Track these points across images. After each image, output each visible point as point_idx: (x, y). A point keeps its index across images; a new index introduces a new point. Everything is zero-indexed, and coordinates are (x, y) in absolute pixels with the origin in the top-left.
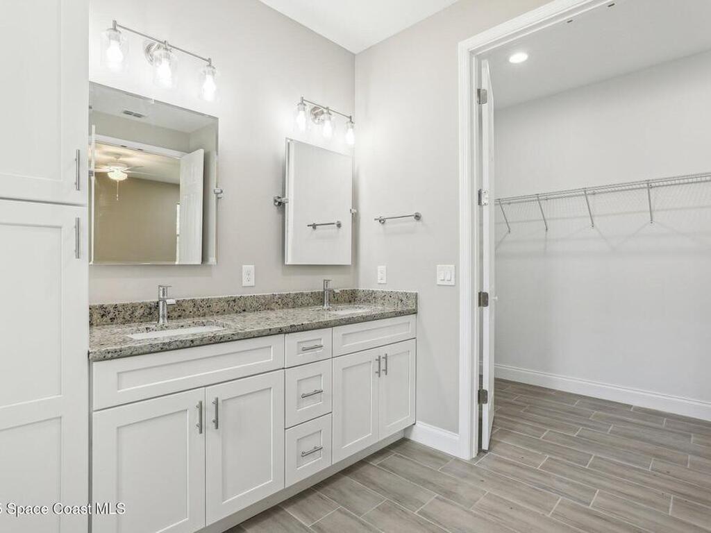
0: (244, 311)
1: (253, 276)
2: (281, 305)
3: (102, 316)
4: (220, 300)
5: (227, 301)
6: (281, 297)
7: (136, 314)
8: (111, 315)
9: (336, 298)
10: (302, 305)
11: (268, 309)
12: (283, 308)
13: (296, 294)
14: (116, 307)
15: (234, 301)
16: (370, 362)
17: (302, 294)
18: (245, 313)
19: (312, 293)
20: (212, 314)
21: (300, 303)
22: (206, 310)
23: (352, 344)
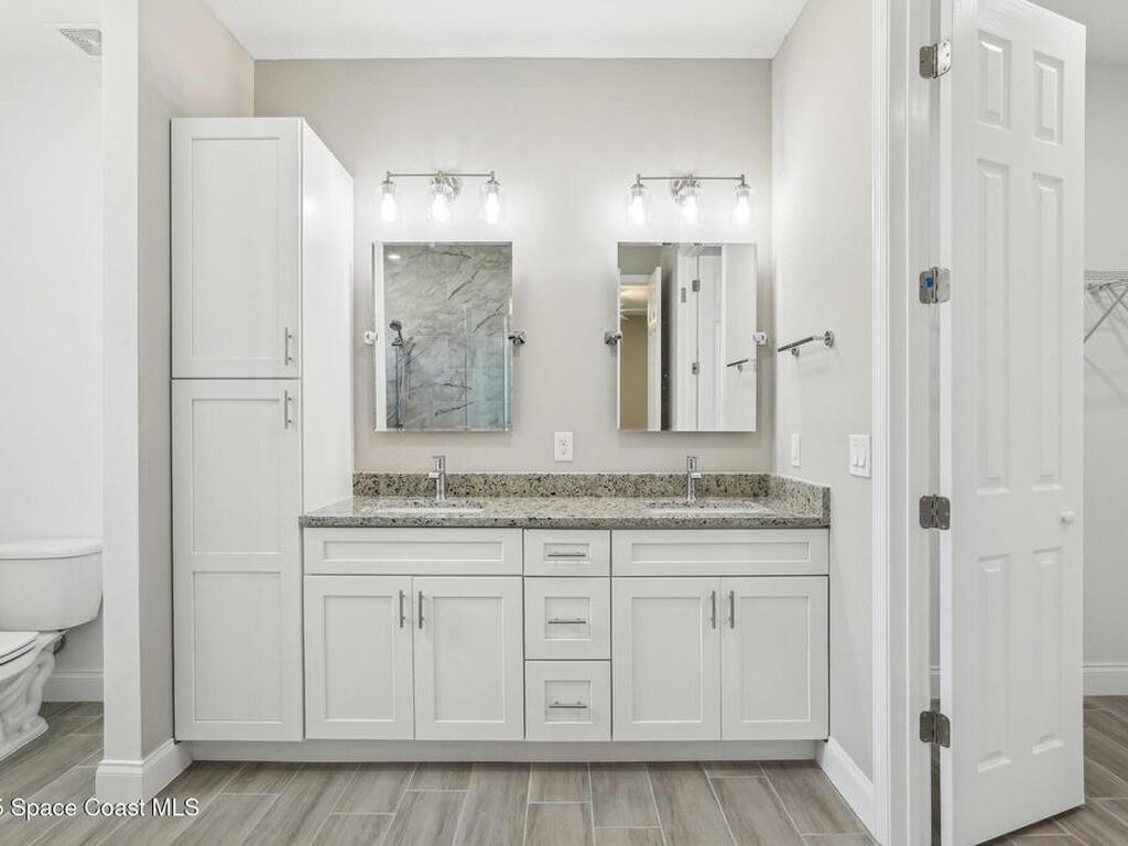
0: (553, 494)
1: (570, 447)
2: (614, 491)
3: (389, 485)
4: (518, 476)
5: (529, 479)
6: (612, 479)
7: (420, 486)
8: (396, 486)
9: (723, 487)
10: (651, 494)
11: (591, 495)
12: (615, 496)
13: (642, 476)
14: (400, 477)
15: (539, 479)
16: (699, 598)
17: (652, 477)
18: (555, 498)
19: (671, 476)
20: (508, 494)
21: (648, 491)
22: (500, 489)
23: (651, 561)
